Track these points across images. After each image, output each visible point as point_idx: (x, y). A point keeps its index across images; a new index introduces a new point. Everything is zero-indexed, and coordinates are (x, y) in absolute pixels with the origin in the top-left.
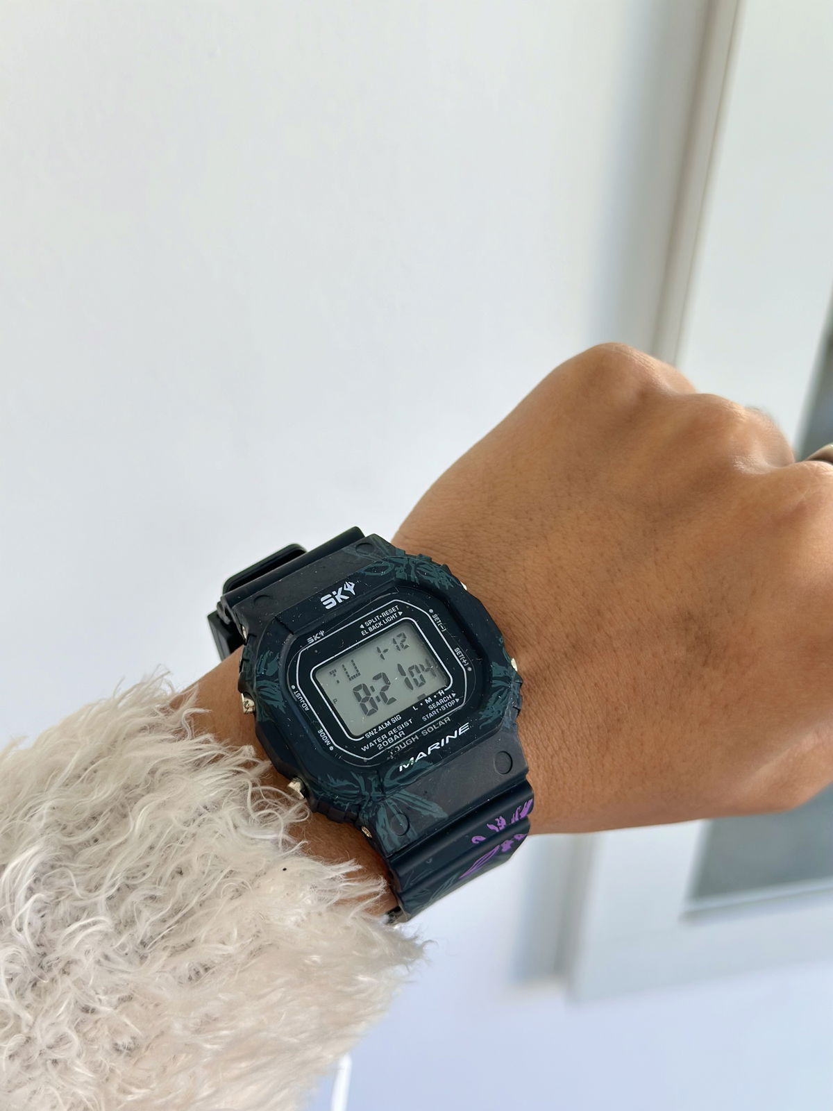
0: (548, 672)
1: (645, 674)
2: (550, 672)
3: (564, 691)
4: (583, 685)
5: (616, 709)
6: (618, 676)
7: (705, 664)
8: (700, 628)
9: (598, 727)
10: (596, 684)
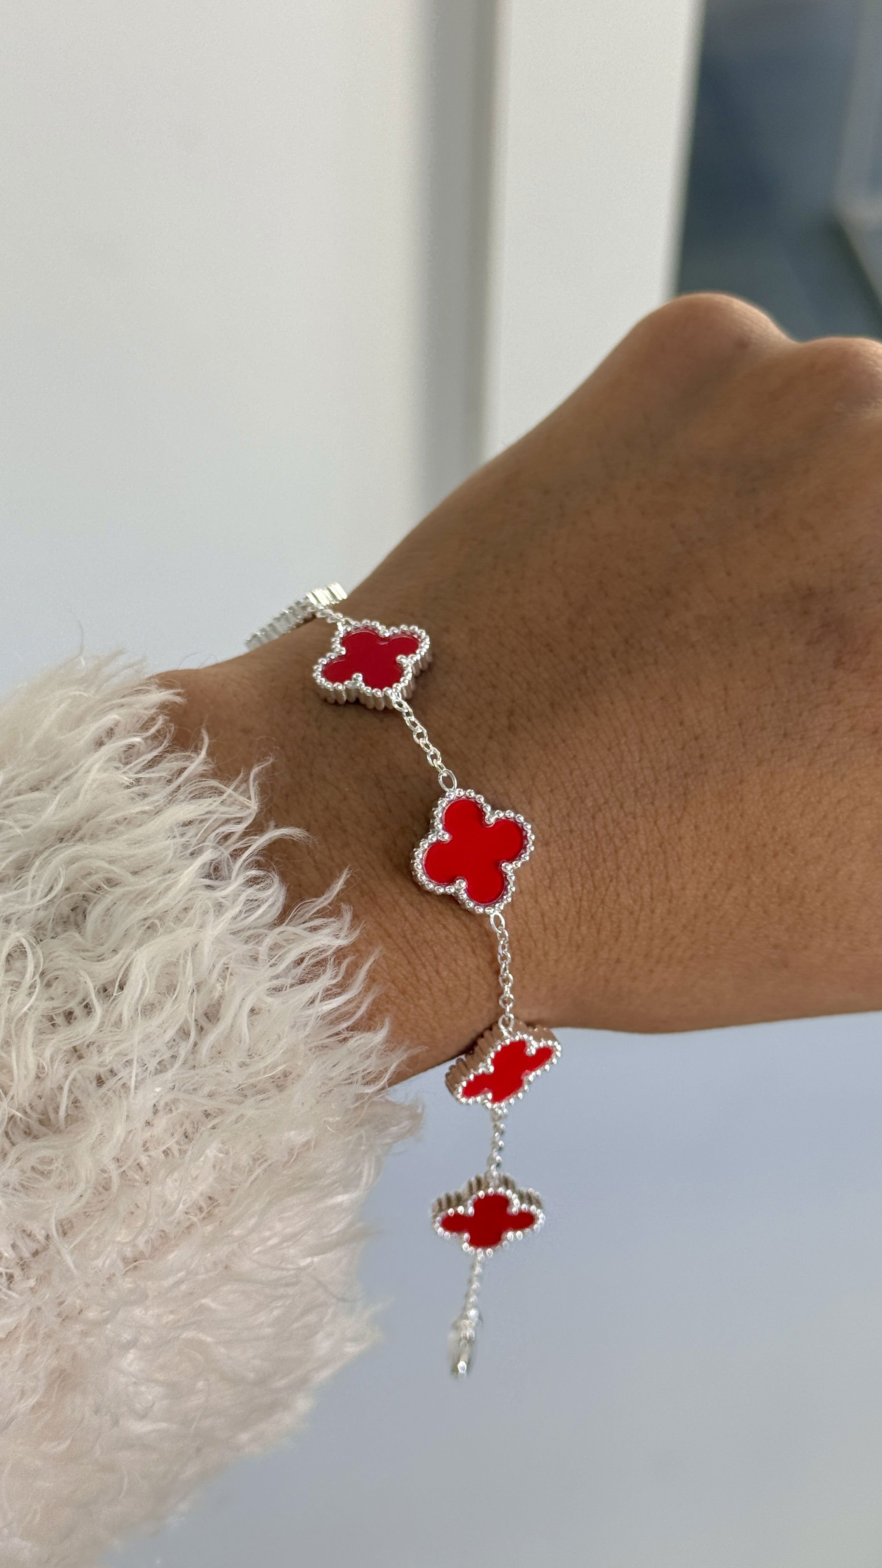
7: (838, 664)
9: (668, 768)
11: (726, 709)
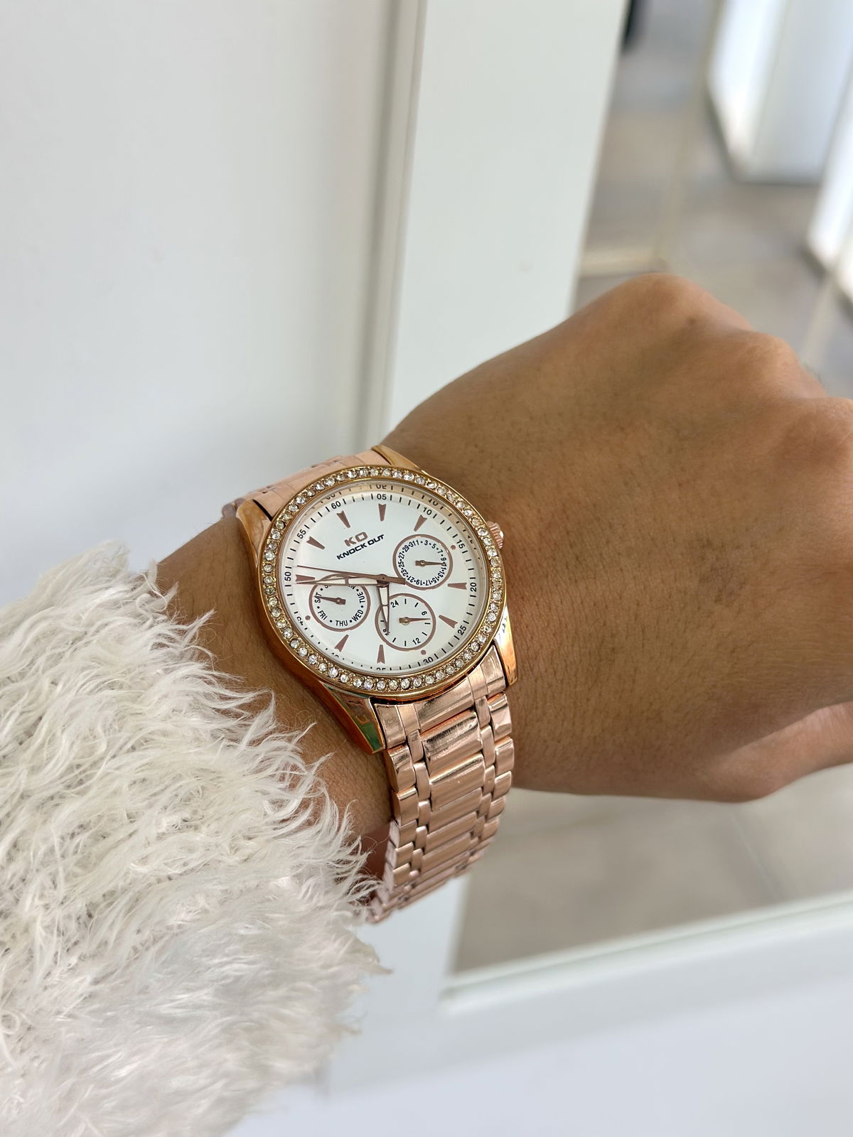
0: (545, 583)
1: (651, 601)
2: (548, 582)
3: (560, 606)
4: (582, 603)
5: (613, 636)
6: (620, 598)
7: (718, 600)
8: (717, 559)
10: (595, 605)
11: (636, 619)
